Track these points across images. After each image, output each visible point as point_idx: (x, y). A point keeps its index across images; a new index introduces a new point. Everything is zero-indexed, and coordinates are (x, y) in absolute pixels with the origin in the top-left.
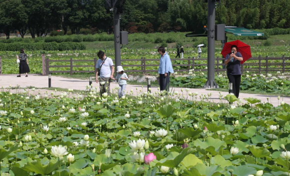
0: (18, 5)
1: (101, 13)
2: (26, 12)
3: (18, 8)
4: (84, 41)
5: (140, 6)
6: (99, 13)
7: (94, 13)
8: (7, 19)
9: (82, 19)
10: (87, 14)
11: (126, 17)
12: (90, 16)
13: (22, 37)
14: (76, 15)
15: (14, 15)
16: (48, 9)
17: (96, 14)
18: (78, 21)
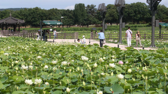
0: (114, 12)
1: (148, 16)
2: (117, 15)
3: (114, 14)
4: (138, 27)
5: (165, 13)
6: (147, 16)
7: (145, 15)
8: (110, 18)
9: (140, 18)
10: (142, 16)
11: (159, 17)
12: (143, 17)
13: (111, 25)
14: (137, 16)
15: (113, 16)
16: (126, 14)
17: (146, 16)
18: (137, 19)
